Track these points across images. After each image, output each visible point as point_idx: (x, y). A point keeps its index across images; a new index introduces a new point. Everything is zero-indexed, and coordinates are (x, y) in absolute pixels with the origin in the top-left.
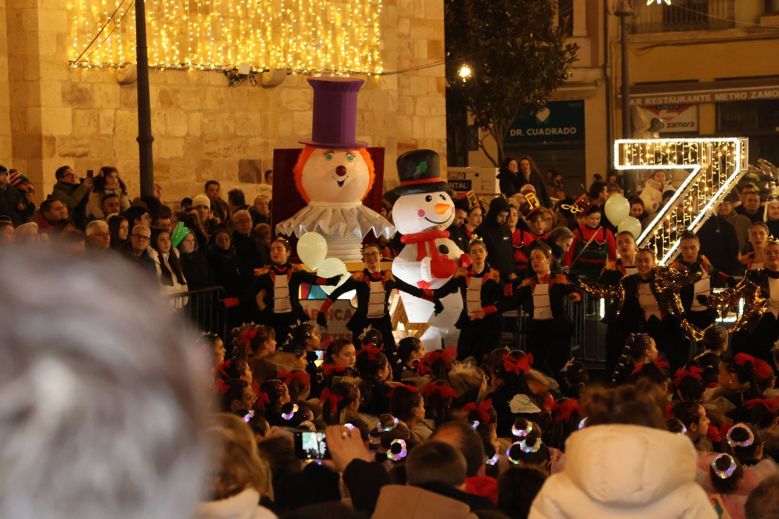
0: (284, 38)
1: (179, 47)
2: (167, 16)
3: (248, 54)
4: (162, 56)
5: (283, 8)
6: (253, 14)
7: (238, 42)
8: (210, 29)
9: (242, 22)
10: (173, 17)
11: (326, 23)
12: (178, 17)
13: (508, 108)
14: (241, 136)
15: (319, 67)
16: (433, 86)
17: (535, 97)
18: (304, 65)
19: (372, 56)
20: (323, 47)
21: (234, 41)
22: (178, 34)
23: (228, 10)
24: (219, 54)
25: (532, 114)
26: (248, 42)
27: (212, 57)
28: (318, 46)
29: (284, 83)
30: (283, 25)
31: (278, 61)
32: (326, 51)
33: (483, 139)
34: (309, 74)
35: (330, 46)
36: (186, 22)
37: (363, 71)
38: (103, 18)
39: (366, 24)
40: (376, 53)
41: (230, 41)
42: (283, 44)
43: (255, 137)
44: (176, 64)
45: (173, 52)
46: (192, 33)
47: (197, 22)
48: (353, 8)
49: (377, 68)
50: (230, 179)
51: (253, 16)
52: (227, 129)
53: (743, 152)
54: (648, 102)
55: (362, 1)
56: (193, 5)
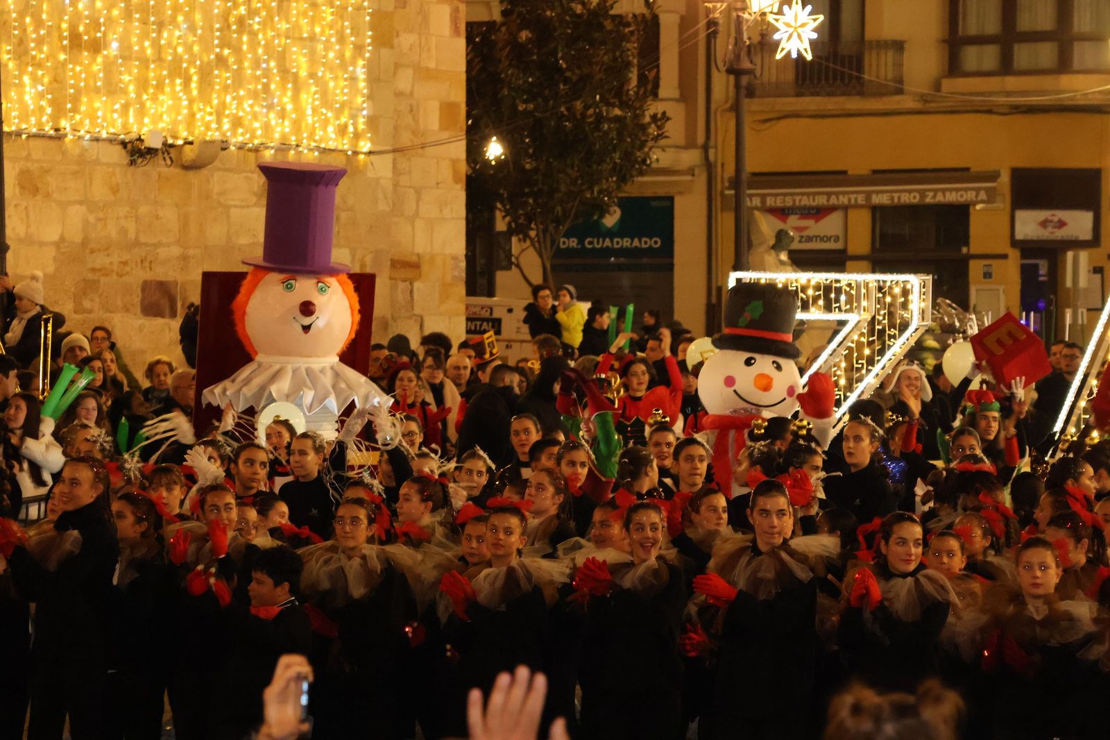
0: (218, 92)
1: (52, 103)
2: (34, 53)
3: (161, 116)
4: (24, 116)
5: (217, 46)
6: (171, 54)
7: (145, 97)
8: (101, 75)
9: (152, 66)
10: (43, 56)
11: (284, 71)
12: (52, 56)
13: (559, 208)
14: (146, 244)
15: (272, 140)
16: (446, 172)
17: (600, 192)
18: (248, 136)
19: (355, 125)
20: (279, 108)
21: (139, 95)
22: (50, 83)
23: (130, 47)
24: (115, 115)
25: (596, 217)
26: (161, 97)
27: (104, 120)
28: (270, 107)
29: (217, 163)
30: (216, 72)
31: (208, 128)
32: (282, 115)
33: (519, 255)
34: (256, 150)
35: (289, 107)
36: (65, 63)
37: (340, 147)
39: (346, 76)
40: (361, 121)
41: (133, 95)
42: (215, 102)
43: (168, 245)
44: (47, 128)
45: (41, 109)
46: (72, 82)
47: (81, 64)
48: (326, 49)
49: (361, 143)
50: (128, 310)
51: (170, 58)
52: (123, 231)
53: (923, 297)
54: (770, 202)
55: (341, 39)
56: (75, 38)
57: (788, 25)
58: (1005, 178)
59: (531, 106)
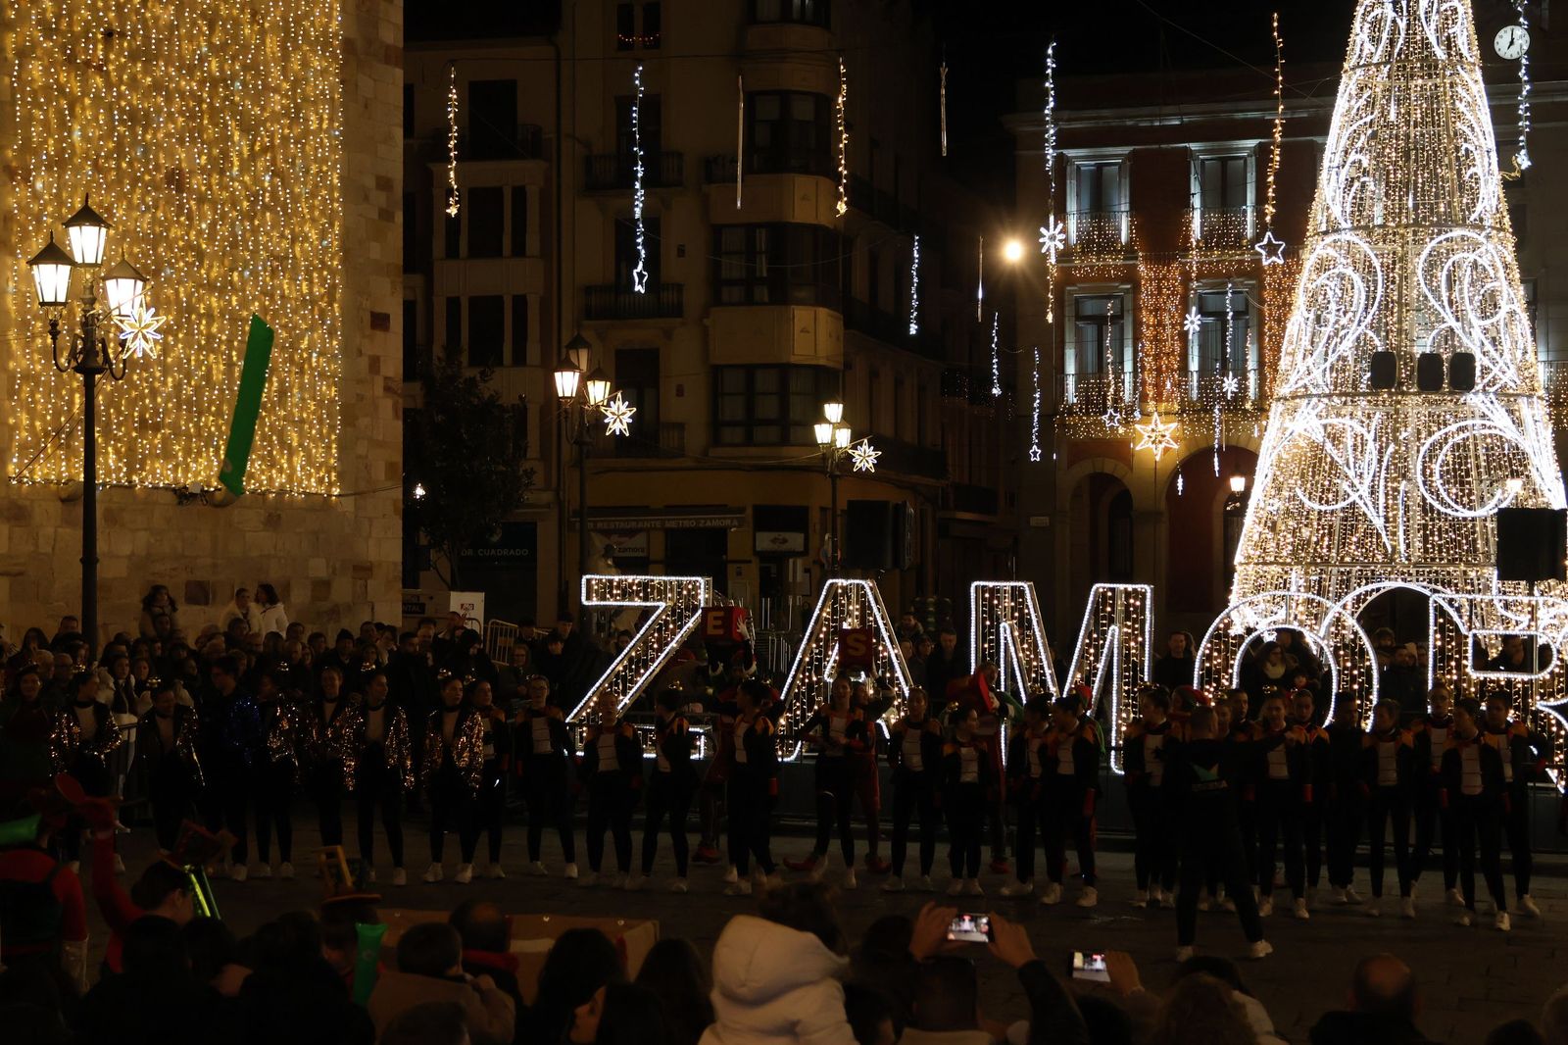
1: (126, 464)
2: (115, 432)
3: (200, 472)
4: (108, 473)
6: (207, 432)
7: (189, 460)
8: (160, 446)
9: (194, 440)
10: (121, 434)
11: (282, 443)
12: (128, 434)
13: (463, 530)
14: (189, 557)
15: (274, 487)
16: (390, 509)
17: (490, 520)
18: (257, 485)
19: (329, 477)
20: (279, 466)
21: (185, 458)
22: (126, 451)
23: (180, 427)
24: (169, 472)
25: (486, 536)
26: (200, 460)
27: (162, 475)
28: (272, 466)
29: (237, 503)
32: (281, 471)
33: (435, 559)
34: (263, 494)
35: (285, 466)
36: (135, 439)
37: (320, 492)
38: (47, 434)
39: (323, 445)
40: (333, 474)
41: (181, 459)
43: (204, 557)
44: (123, 481)
45: (120, 469)
46: (141, 450)
47: (146, 439)
48: (311, 428)
49: (333, 489)
51: (206, 434)
52: (174, 548)
53: (707, 591)
54: (599, 525)
55: (321, 421)
56: (143, 421)
57: (613, 414)
58: (749, 511)
59: (444, 464)
